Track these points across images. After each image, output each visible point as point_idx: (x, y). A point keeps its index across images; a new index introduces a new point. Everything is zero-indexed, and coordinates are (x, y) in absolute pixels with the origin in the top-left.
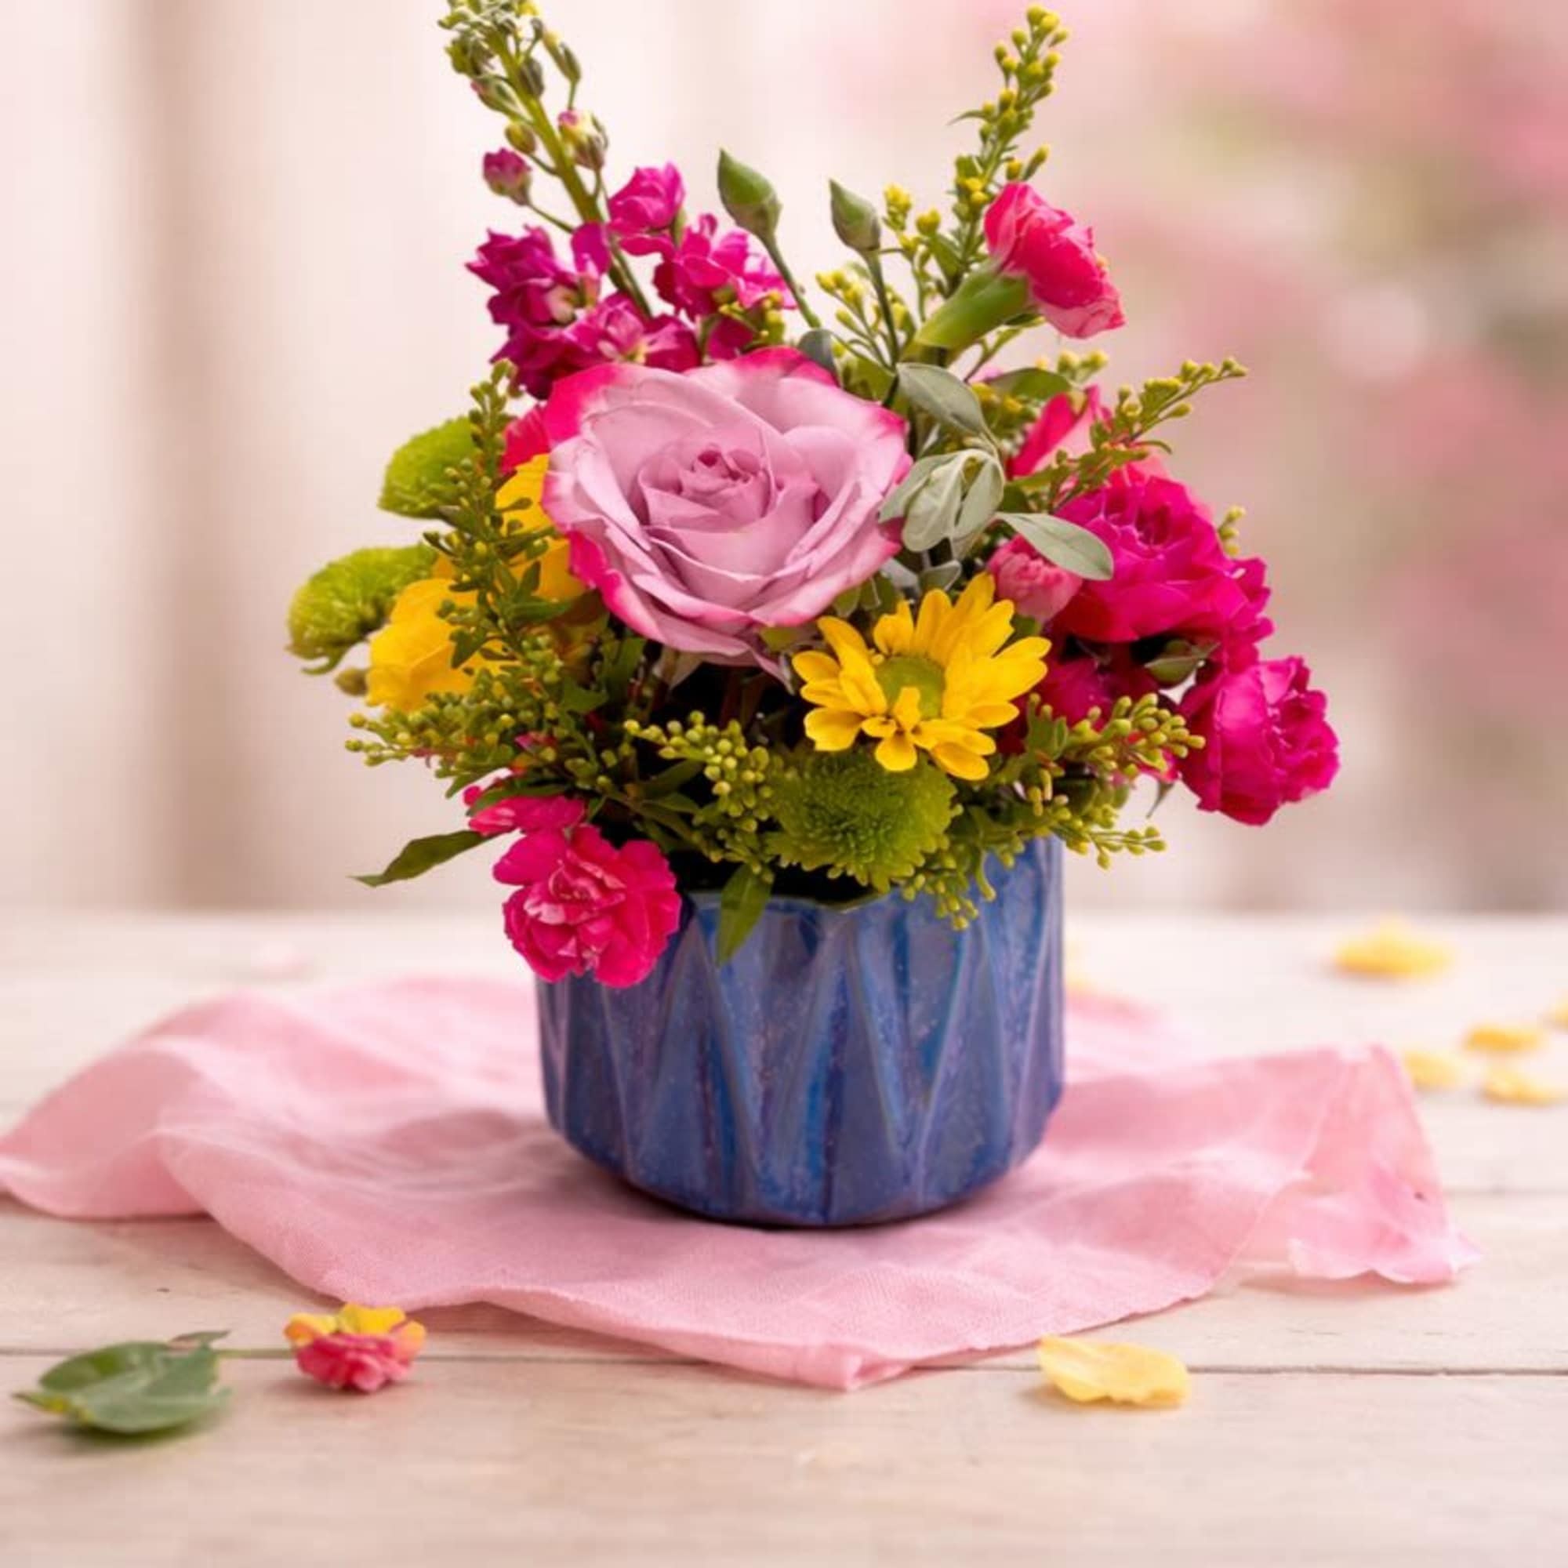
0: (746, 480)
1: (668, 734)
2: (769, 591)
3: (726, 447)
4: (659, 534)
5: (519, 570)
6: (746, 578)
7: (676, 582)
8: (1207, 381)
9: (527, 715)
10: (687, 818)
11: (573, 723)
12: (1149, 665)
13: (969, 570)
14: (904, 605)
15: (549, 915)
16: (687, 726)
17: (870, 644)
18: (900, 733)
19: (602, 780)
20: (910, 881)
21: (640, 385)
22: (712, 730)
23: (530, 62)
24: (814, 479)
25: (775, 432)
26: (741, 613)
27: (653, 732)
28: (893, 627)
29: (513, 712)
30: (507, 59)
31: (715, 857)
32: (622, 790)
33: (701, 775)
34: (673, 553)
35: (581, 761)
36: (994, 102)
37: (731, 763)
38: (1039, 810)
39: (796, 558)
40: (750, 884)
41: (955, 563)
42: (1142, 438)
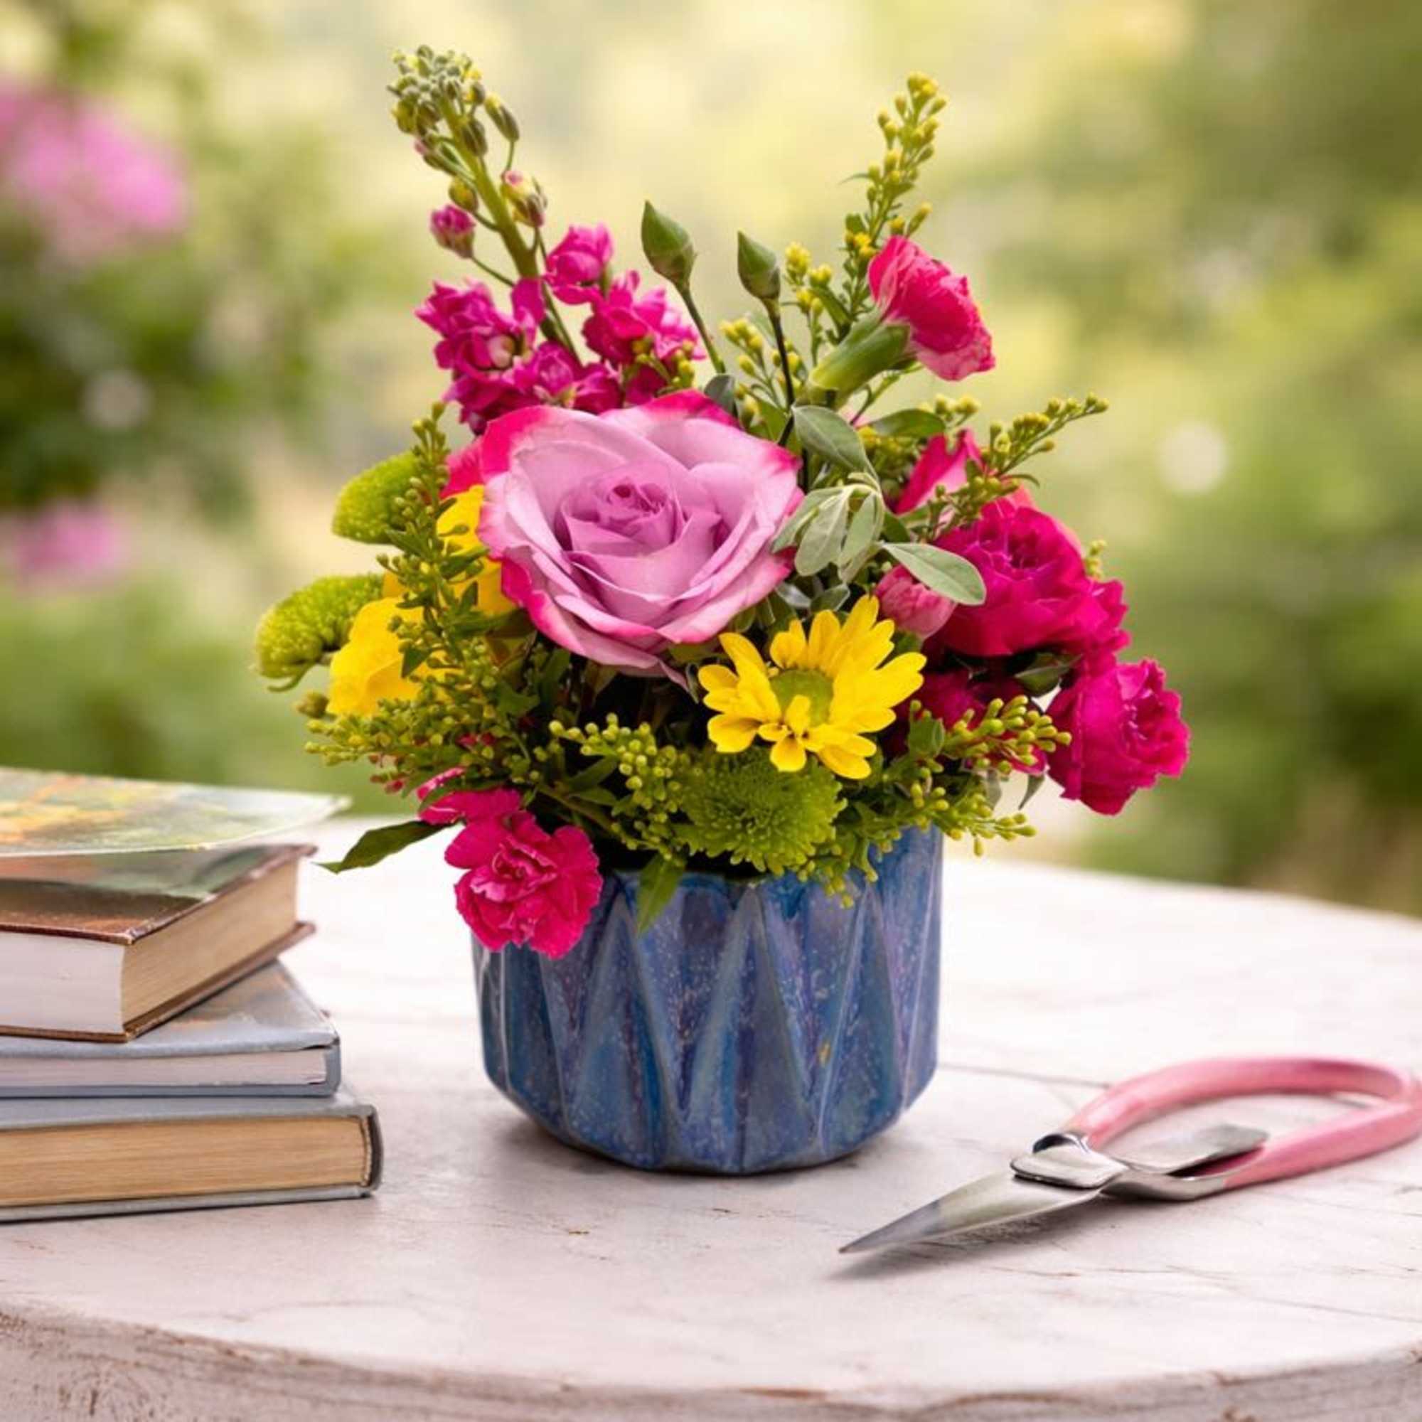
0: (655, 511)
1: (587, 735)
2: (677, 609)
3: (639, 480)
4: (581, 559)
5: (458, 588)
6: (656, 597)
7: (597, 602)
8: (1071, 419)
9: (466, 718)
10: (606, 810)
11: (507, 724)
12: (1018, 676)
13: (856, 592)
14: (796, 625)
15: (493, 892)
16: (603, 725)
17: (766, 657)
18: (792, 737)
19: (535, 775)
20: (803, 867)
21: (562, 427)
22: (626, 731)
23: (474, 124)
24: (718, 512)
25: (682, 468)
26: (651, 630)
27: (574, 732)
28: (787, 642)
29: (456, 716)
30: (453, 122)
31: (632, 845)
32: (552, 786)
33: (617, 770)
34: (592, 577)
35: (516, 757)
36: (879, 164)
37: (642, 759)
38: (920, 803)
39: (700, 582)
40: (662, 870)
41: (843, 587)
42: (1011, 472)
